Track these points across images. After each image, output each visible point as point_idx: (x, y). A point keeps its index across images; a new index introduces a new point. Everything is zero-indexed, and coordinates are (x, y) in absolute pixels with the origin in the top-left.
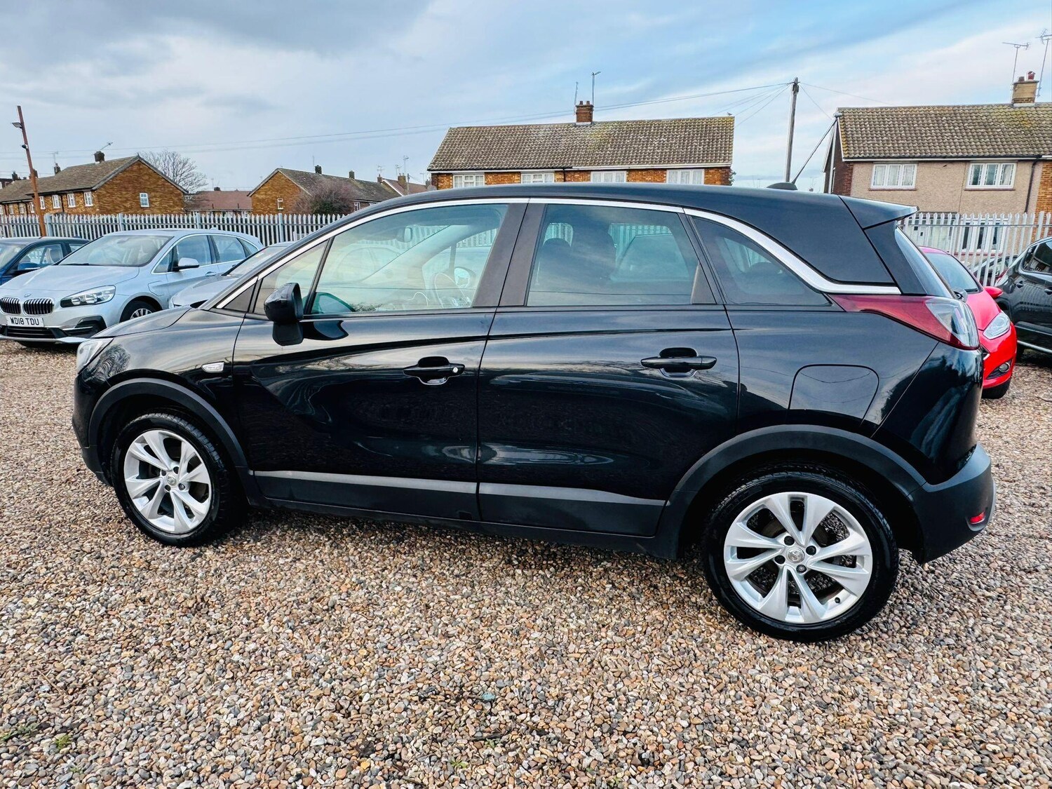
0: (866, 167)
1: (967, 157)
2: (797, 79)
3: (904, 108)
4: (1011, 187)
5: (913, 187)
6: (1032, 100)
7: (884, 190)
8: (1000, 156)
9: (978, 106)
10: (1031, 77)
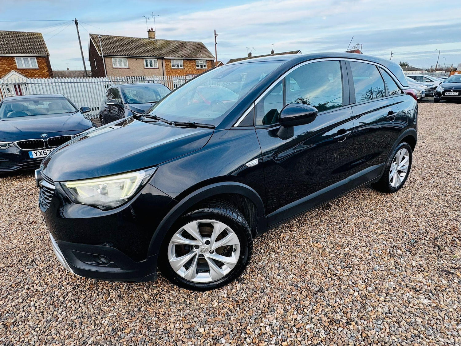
0: (109, 59)
1: (143, 56)
2: (76, 19)
3: (115, 36)
4: (157, 67)
5: (128, 67)
6: (154, 38)
7: (118, 68)
8: (152, 57)
9: (139, 38)
10: (152, 30)
